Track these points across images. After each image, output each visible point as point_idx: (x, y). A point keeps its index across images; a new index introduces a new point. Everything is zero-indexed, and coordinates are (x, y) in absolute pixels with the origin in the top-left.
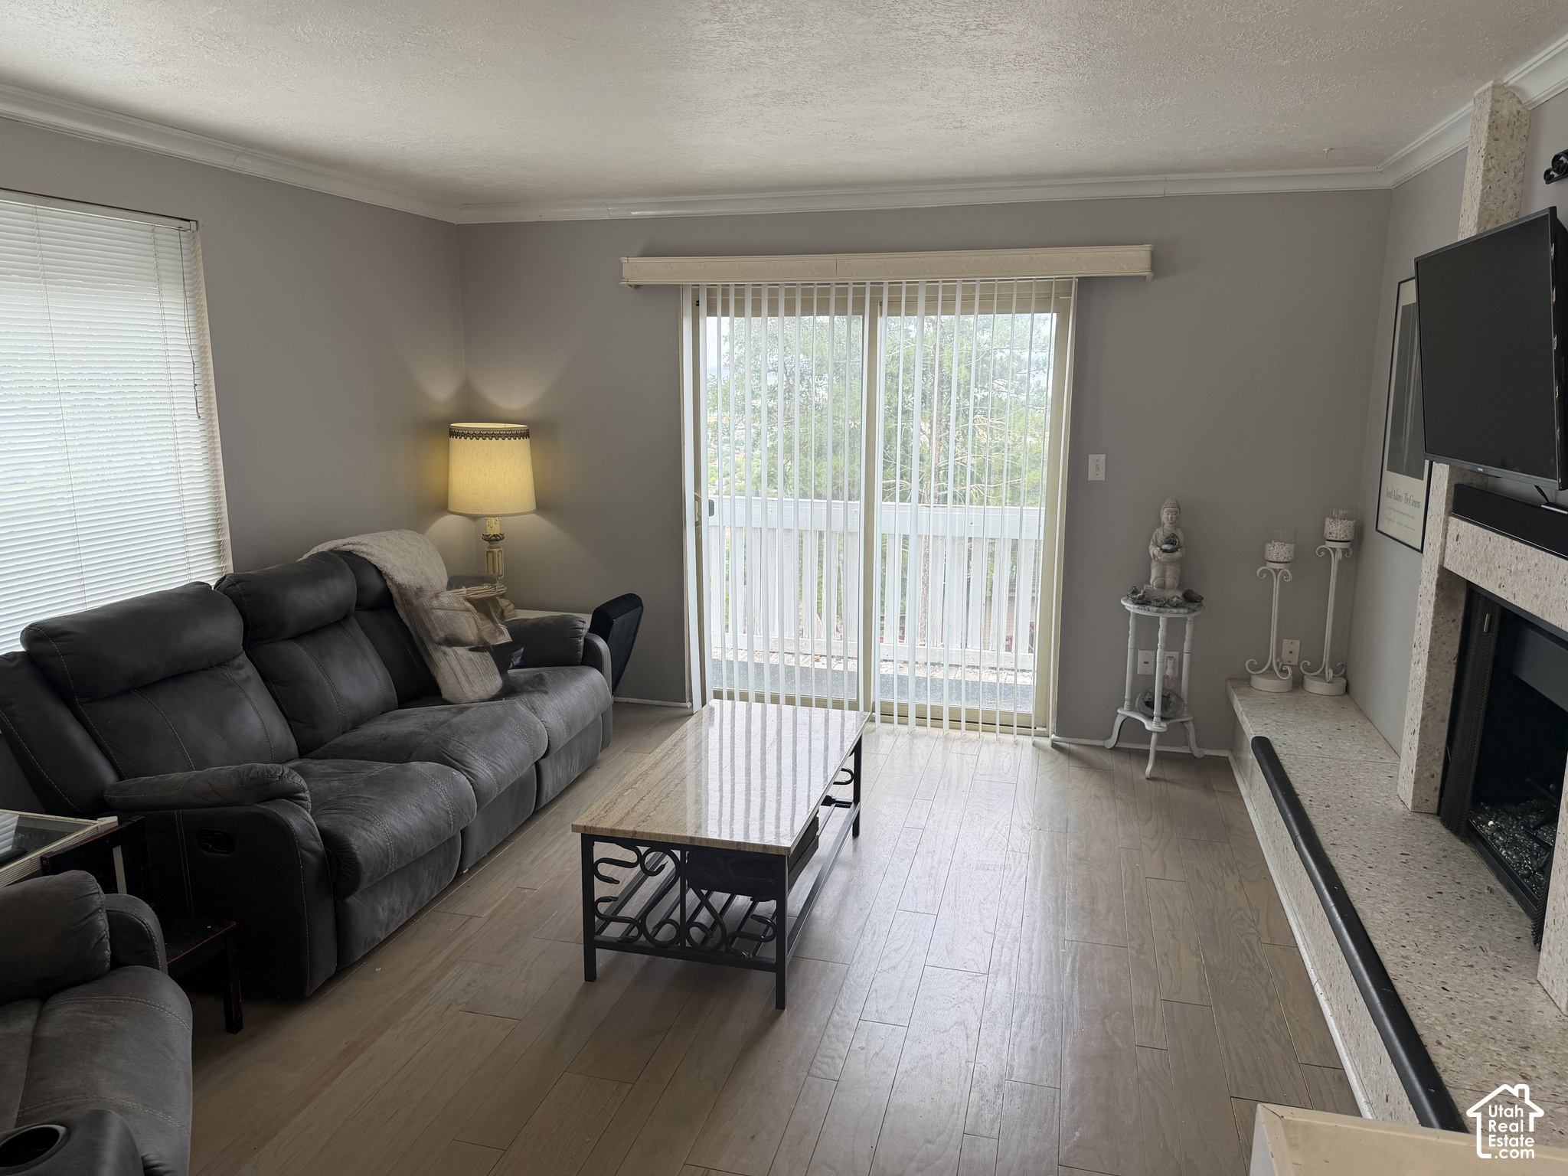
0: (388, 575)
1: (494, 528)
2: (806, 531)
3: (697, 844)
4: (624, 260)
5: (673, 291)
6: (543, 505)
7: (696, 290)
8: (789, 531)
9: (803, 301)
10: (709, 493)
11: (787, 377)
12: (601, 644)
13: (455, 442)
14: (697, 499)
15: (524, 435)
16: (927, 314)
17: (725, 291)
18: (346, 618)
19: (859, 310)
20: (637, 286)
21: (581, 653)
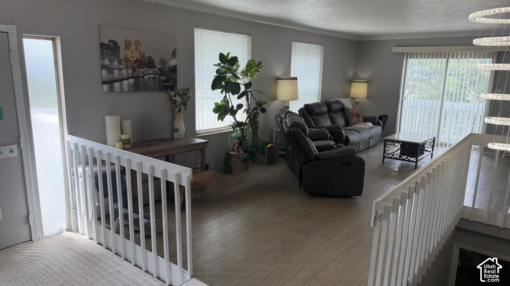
0: (344, 105)
1: (358, 101)
2: (427, 107)
3: (404, 142)
4: (393, 48)
5: (403, 54)
6: (368, 97)
7: (408, 53)
8: (422, 107)
9: (432, 56)
10: (405, 95)
11: (422, 74)
12: (381, 122)
13: (353, 83)
14: (403, 96)
15: (367, 82)
16: (461, 58)
17: (414, 53)
18: (338, 111)
19: (444, 57)
20: (395, 53)
21: (377, 123)
